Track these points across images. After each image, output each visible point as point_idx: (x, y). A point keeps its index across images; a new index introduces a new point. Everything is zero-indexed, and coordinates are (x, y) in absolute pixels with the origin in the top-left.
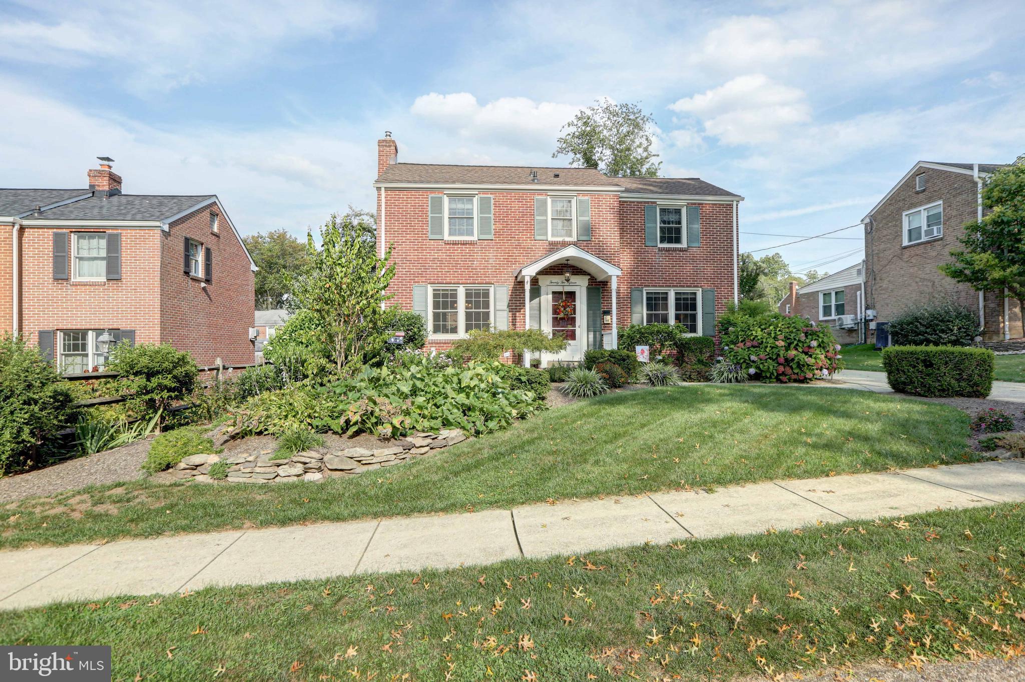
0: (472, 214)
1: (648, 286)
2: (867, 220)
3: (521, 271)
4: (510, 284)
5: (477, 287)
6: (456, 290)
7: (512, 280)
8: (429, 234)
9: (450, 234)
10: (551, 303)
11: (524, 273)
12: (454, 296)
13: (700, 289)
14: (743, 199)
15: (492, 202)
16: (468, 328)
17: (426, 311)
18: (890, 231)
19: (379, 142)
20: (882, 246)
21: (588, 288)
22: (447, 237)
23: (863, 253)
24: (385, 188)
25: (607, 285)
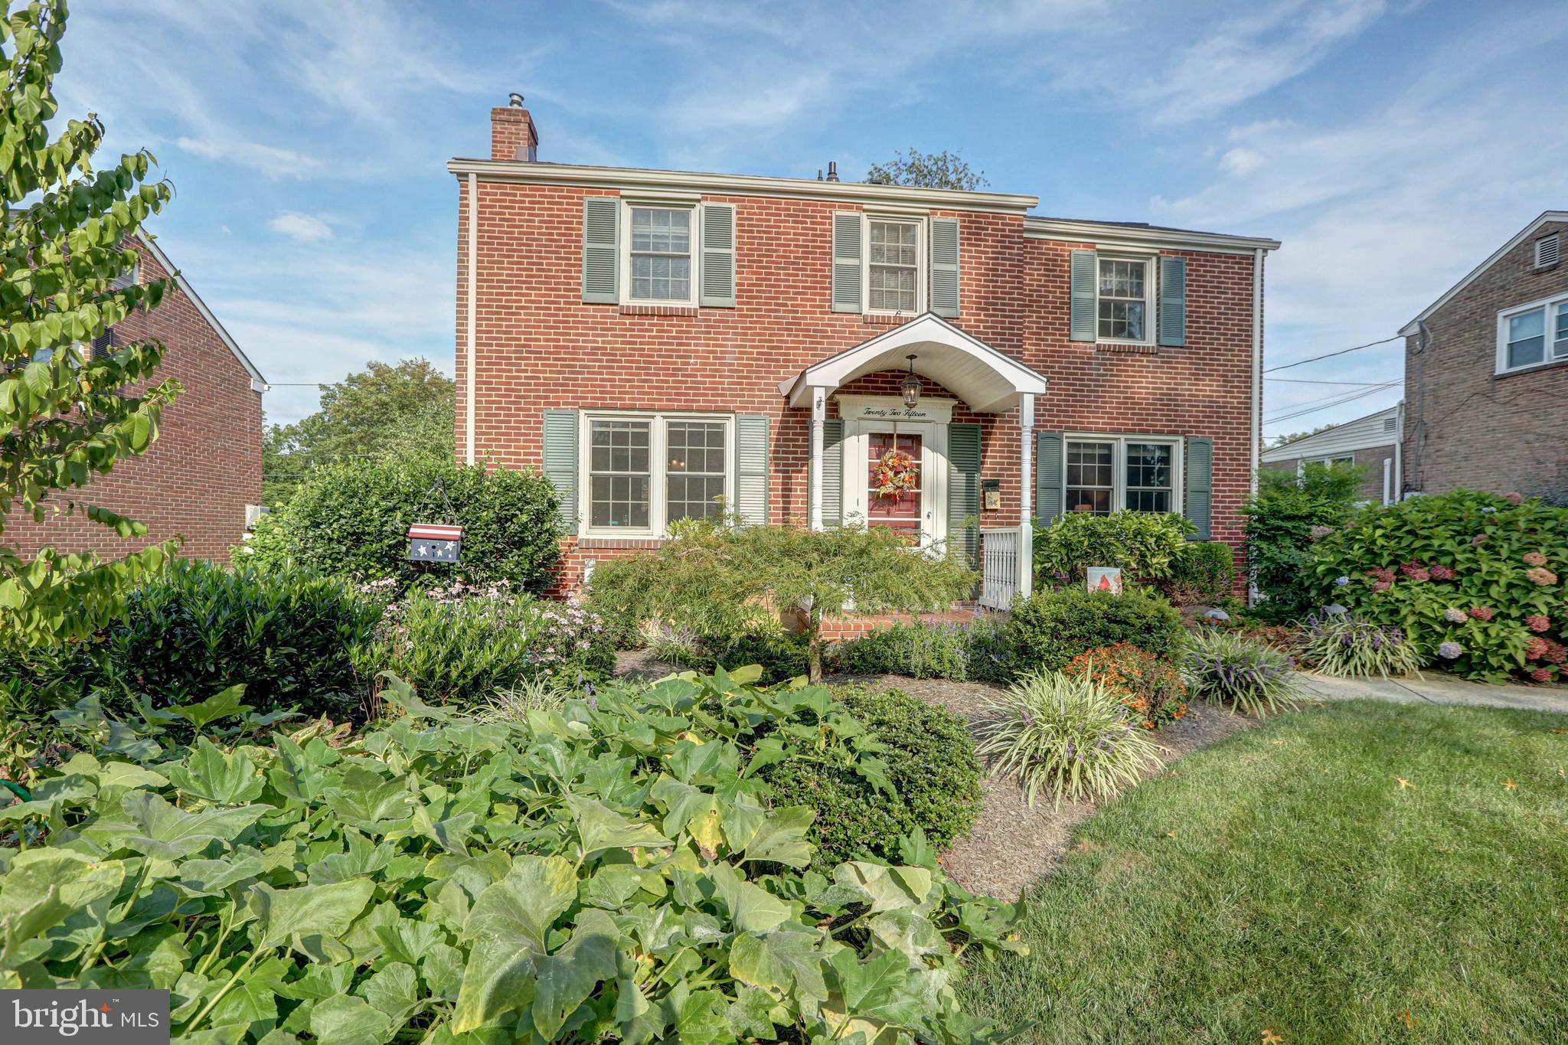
0: (687, 248)
1: (1074, 429)
2: (1415, 329)
3: (803, 374)
4: (774, 416)
5: (694, 418)
6: (646, 425)
7: (779, 405)
8: (583, 289)
9: (634, 294)
10: (865, 461)
11: (812, 378)
12: (643, 438)
13: (1181, 439)
14: (1276, 245)
15: (734, 217)
16: (674, 514)
17: (575, 473)
18: (1465, 348)
19: (495, 112)
20: (1446, 376)
21: (950, 426)
22: (625, 298)
23: (1401, 389)
24: (478, 175)
25: (994, 421)
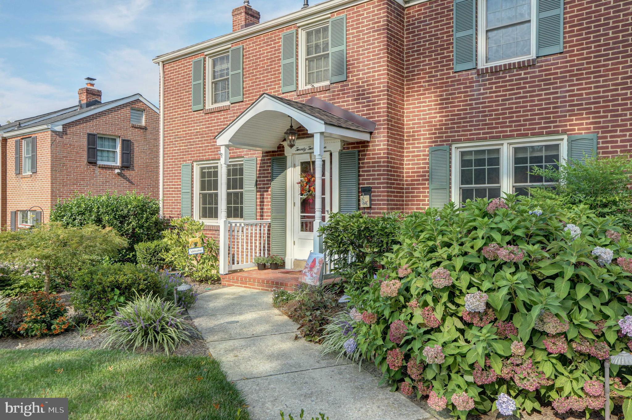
1: (459, 141)
4: (259, 157)
5: (235, 162)
6: (217, 167)
8: (192, 105)
9: (215, 102)
10: (298, 178)
11: (219, 141)
12: (216, 174)
13: (565, 137)
15: (242, 52)
16: (229, 213)
17: (190, 193)
21: (341, 152)
22: (208, 106)
24: (163, 62)
25: (368, 146)
